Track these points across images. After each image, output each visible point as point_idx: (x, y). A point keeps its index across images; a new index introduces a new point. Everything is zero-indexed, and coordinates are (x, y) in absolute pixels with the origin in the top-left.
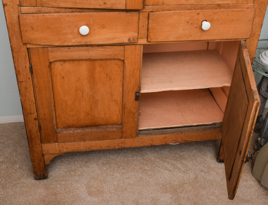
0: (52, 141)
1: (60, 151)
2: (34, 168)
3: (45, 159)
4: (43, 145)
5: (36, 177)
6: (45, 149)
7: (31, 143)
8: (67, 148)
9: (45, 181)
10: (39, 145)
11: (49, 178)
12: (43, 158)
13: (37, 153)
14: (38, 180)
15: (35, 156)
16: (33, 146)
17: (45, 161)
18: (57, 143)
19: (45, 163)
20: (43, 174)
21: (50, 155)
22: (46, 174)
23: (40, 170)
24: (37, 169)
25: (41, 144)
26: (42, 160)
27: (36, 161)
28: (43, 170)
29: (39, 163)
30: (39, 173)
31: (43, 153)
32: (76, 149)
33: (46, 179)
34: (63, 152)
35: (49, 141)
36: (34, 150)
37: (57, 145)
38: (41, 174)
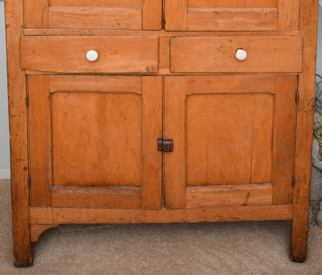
0: (44, 204)
1: (54, 221)
2: (15, 247)
3: (32, 232)
4: (31, 209)
5: (16, 262)
6: (33, 216)
7: (15, 205)
8: (63, 217)
9: (27, 270)
10: (26, 208)
11: (35, 266)
12: (29, 231)
13: (22, 222)
14: (18, 267)
15: (19, 227)
16: (18, 209)
17: (32, 236)
18: (51, 208)
19: (32, 238)
20: (26, 258)
21: (40, 226)
23: (23, 250)
24: (19, 248)
25: (28, 207)
26: (28, 234)
27: (19, 235)
28: (28, 250)
29: (23, 238)
30: (21, 256)
31: (31, 223)
32: (75, 219)
33: (31, 267)
34: (58, 223)
35: (40, 204)
36: (18, 215)
37: (50, 212)
38: (23, 258)
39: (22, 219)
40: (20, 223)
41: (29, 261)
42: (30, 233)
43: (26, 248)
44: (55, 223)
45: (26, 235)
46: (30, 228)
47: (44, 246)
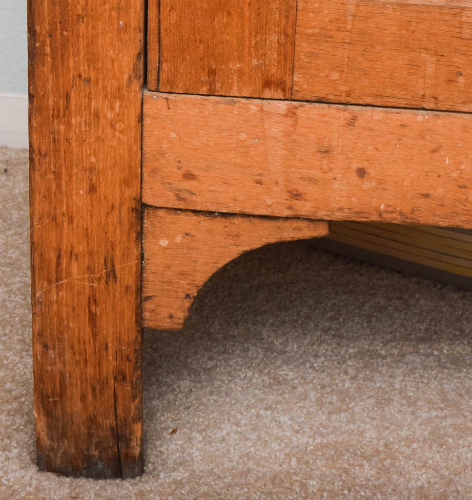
0: (240, 72)
1: (296, 195)
2: (45, 346)
3: (154, 264)
4: (155, 103)
5: (46, 442)
6: (162, 154)
7: (54, 67)
8: (361, 173)
10: (118, 94)
11: (157, 477)
12: (136, 252)
13: (92, 189)
14: (61, 472)
15: (71, 220)
16: (67, 96)
17: (149, 291)
18: (283, 106)
19: (147, 305)
20: (110, 422)
21: (205, 223)
22: (137, 428)
23: (90, 370)
24: (68, 355)
25: (136, 85)
26: (127, 276)
27: (69, 274)
28: (120, 376)
29: (93, 300)
30: (78, 406)
31: (148, 199)
32: (440, 191)
33: (133, 477)
34: (322, 214)
35: (212, 73)
36: (68, 140)
37: (275, 129)
38: (92, 421)
39: (92, 169)
40: (80, 197)
41: (128, 441)
42: (141, 270)
43: (110, 364)
44: (304, 208)
45: (112, 275)
46: (140, 235)
47: (198, 399)
